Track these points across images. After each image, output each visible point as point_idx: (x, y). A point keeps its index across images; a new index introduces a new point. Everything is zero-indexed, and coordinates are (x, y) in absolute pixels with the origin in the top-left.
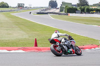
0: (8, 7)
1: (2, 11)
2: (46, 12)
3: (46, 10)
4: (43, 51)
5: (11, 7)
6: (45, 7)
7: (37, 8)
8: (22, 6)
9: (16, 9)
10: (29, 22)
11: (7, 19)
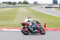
0: (28, 4)
1: (25, 6)
2: (51, 7)
3: (51, 5)
4: (49, 30)
5: (30, 4)
6: (50, 4)
7: (45, 4)
8: (36, 3)
9: (33, 5)
10: (41, 13)
11: (27, 11)
